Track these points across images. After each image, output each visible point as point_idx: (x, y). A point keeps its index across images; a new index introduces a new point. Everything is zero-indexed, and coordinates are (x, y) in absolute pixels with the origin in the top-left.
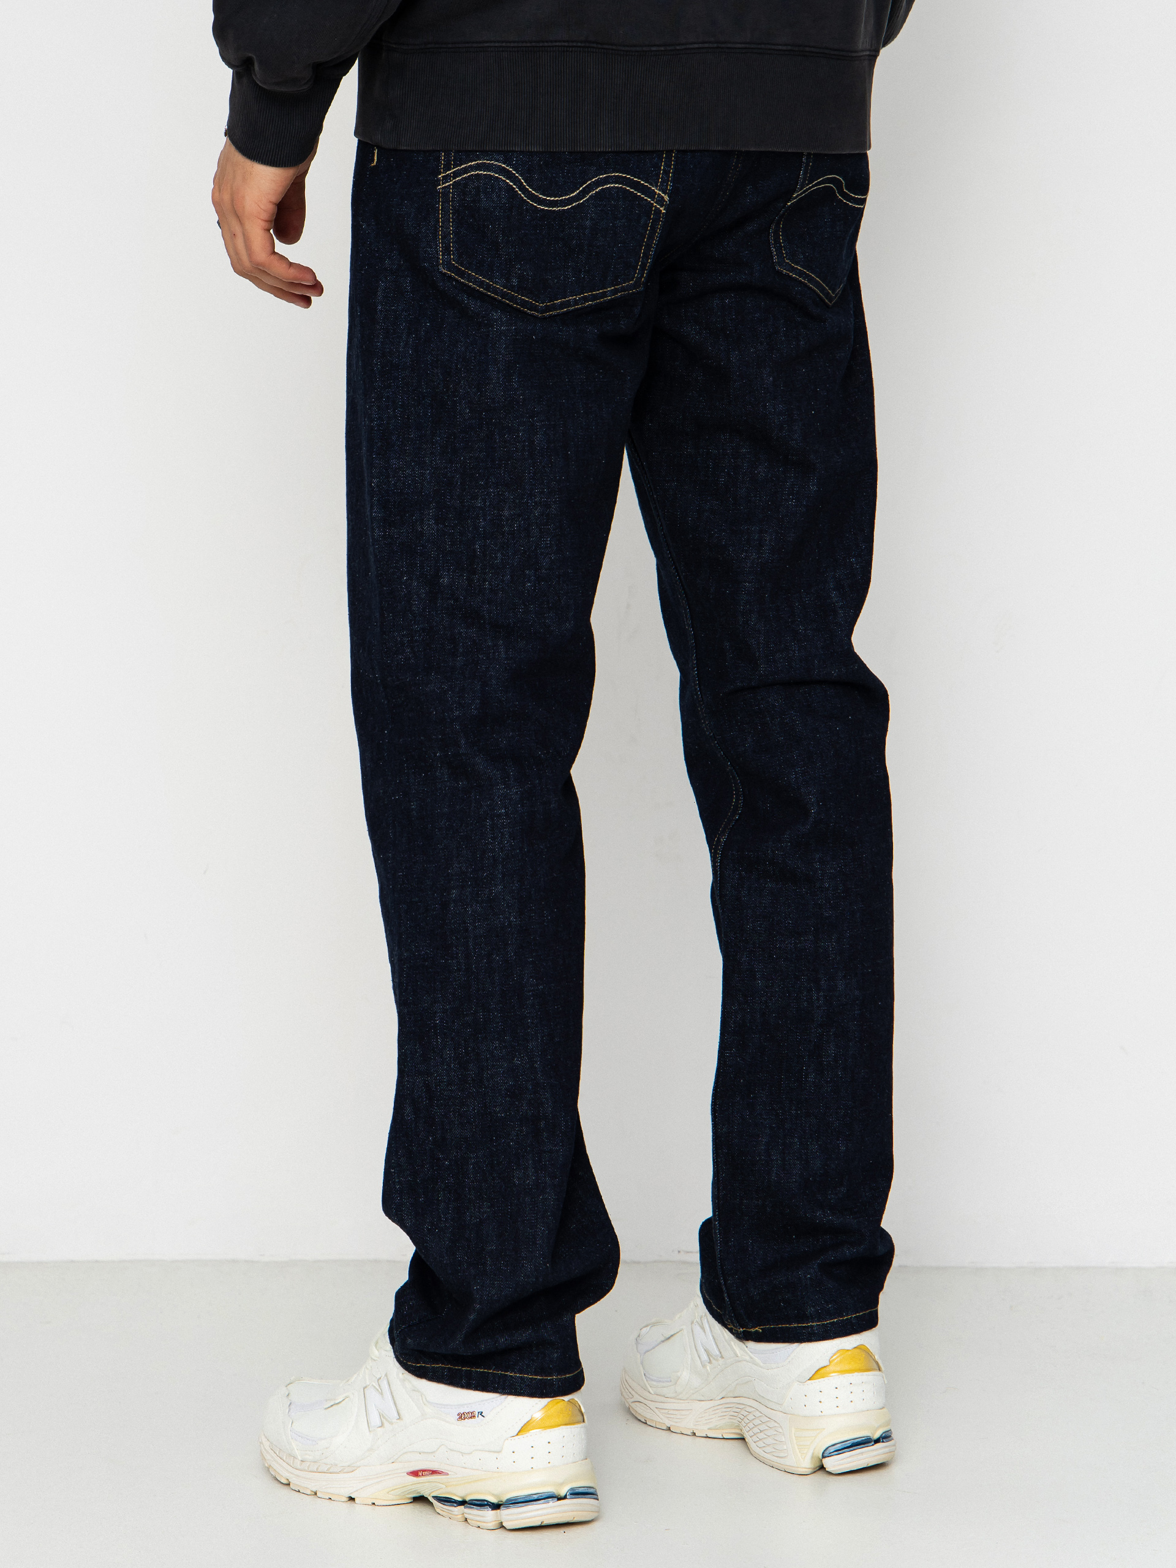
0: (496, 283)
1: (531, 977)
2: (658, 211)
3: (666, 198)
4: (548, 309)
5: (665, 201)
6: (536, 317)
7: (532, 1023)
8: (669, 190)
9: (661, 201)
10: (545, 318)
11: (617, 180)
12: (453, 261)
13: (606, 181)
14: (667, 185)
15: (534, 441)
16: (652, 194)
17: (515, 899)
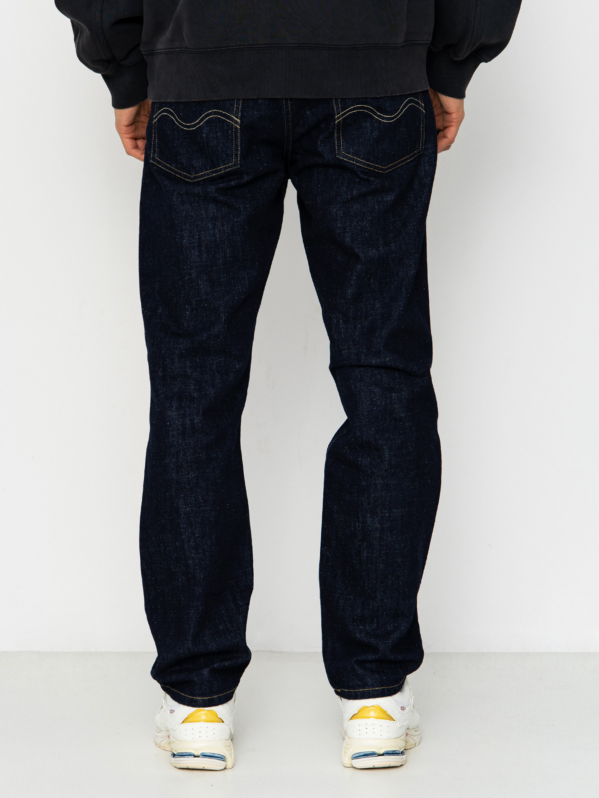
0: (172, 166)
1: (183, 504)
2: (236, 128)
3: (239, 121)
4: (195, 178)
5: (238, 122)
6: (190, 182)
7: (183, 526)
8: (239, 116)
9: (236, 122)
10: (194, 183)
11: (215, 113)
12: (157, 157)
13: (210, 114)
14: (238, 114)
15: (183, 243)
16: (232, 119)
17: (175, 466)
